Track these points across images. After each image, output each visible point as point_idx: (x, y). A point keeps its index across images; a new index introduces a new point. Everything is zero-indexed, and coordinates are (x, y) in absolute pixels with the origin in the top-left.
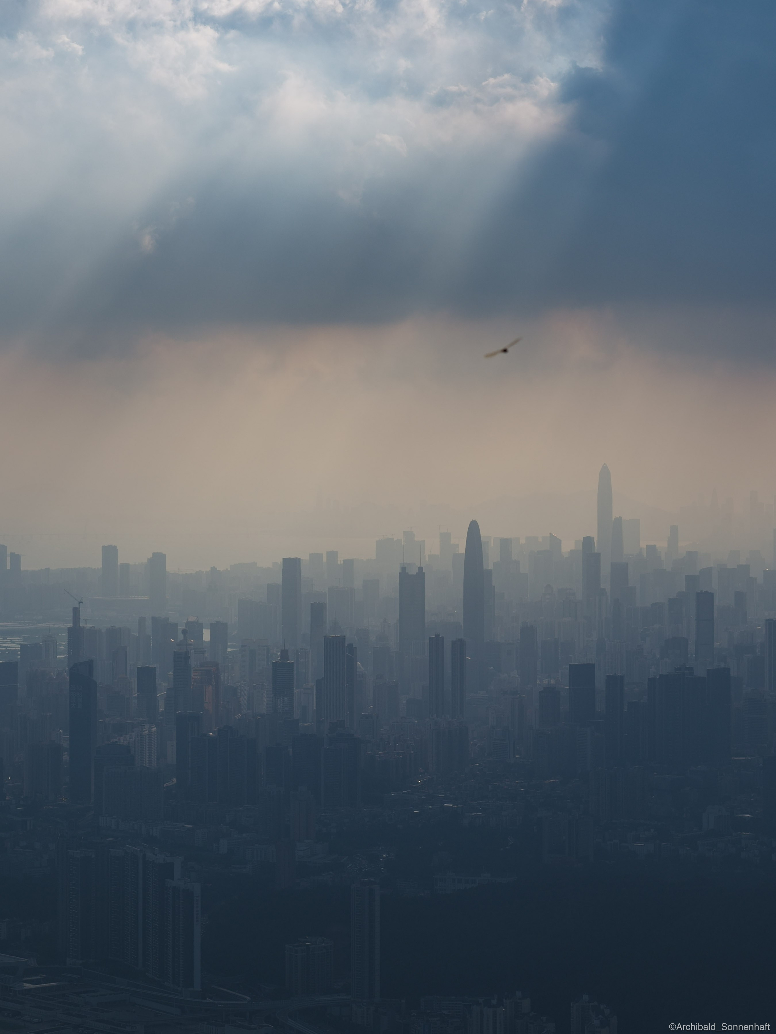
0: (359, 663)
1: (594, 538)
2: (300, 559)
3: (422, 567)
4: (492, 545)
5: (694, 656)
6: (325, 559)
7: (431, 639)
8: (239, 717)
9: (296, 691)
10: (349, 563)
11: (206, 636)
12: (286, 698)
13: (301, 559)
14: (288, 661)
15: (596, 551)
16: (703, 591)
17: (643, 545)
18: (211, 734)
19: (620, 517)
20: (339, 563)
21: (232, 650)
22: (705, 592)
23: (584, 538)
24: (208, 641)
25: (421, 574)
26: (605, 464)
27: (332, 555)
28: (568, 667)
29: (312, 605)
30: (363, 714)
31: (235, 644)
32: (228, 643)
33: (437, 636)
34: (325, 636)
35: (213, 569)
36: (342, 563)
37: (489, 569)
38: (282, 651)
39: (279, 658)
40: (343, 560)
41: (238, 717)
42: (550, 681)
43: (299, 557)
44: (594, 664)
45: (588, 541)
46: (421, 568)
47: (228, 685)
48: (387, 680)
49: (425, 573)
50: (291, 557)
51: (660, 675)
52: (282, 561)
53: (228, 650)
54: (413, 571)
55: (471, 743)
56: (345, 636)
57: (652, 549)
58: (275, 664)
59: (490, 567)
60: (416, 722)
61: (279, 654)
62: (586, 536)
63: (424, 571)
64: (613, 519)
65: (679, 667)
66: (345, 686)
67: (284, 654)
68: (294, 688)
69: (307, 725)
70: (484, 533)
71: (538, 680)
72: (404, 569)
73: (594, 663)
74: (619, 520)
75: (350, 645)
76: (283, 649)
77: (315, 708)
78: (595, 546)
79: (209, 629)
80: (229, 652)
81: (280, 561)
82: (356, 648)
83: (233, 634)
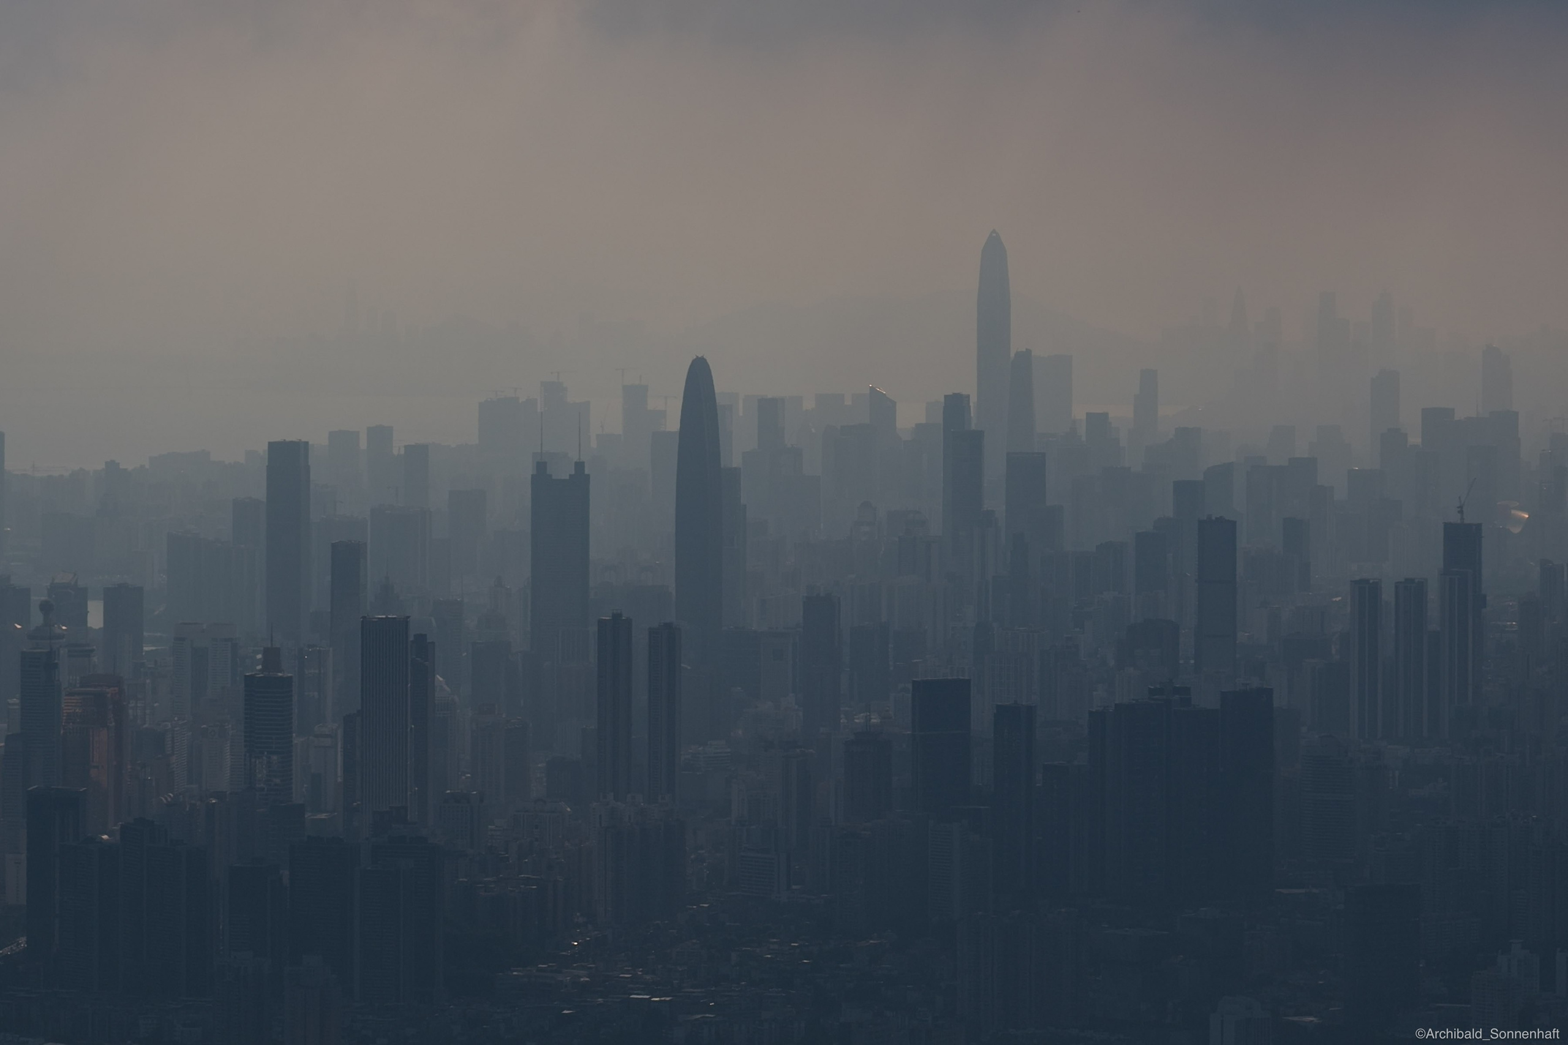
0: (441, 679)
1: (968, 397)
2: (307, 443)
3: (583, 463)
4: (741, 414)
5: (1192, 662)
6: (363, 444)
7: (601, 623)
8: (169, 799)
9: (297, 740)
10: (418, 454)
11: (95, 617)
12: (275, 757)
13: (310, 443)
14: (280, 674)
15: (973, 427)
16: (1213, 518)
17: (1079, 412)
18: (105, 837)
19: (1029, 351)
20: (395, 452)
21: (154, 648)
22: (1216, 518)
23: (946, 396)
24: (100, 629)
25: (580, 479)
26: (994, 231)
27: (380, 435)
28: (910, 686)
29: (334, 546)
30: (448, 791)
31: (159, 634)
32: (145, 634)
33: (616, 617)
34: (364, 617)
35: (111, 465)
36: (402, 452)
37: (734, 465)
38: (266, 652)
39: (259, 667)
40: (406, 447)
41: (166, 799)
42: (870, 719)
43: (306, 440)
44: (969, 681)
45: (955, 404)
46: (580, 466)
47: (145, 726)
48: (504, 716)
49: (589, 475)
50: (288, 439)
51: (1116, 705)
52: (266, 448)
53: (145, 649)
54: (563, 472)
55: (692, 857)
56: (409, 617)
57: (1098, 422)
58: (249, 680)
59: (736, 461)
60: (569, 809)
61: (259, 656)
62: (951, 394)
63: (586, 472)
64: (1012, 355)
65: (1158, 686)
66: (409, 730)
67: (272, 656)
68: (294, 735)
69: (323, 816)
70: (721, 385)
71: (842, 716)
72: (541, 467)
73: (967, 678)
74: (1025, 356)
75: (421, 638)
76: (269, 646)
77: (339, 780)
78: (972, 415)
79: (102, 601)
80: (146, 651)
81: (262, 448)
82: (433, 643)
83: (156, 613)
